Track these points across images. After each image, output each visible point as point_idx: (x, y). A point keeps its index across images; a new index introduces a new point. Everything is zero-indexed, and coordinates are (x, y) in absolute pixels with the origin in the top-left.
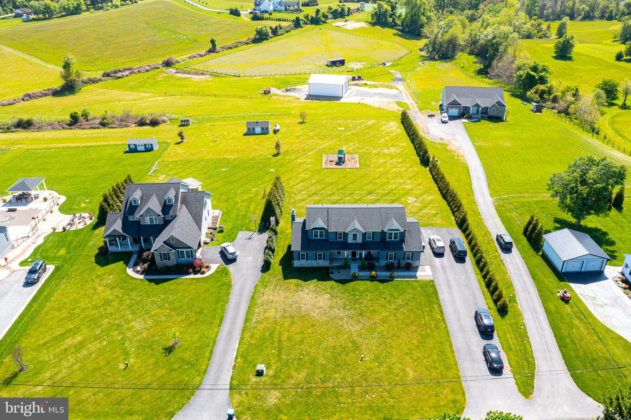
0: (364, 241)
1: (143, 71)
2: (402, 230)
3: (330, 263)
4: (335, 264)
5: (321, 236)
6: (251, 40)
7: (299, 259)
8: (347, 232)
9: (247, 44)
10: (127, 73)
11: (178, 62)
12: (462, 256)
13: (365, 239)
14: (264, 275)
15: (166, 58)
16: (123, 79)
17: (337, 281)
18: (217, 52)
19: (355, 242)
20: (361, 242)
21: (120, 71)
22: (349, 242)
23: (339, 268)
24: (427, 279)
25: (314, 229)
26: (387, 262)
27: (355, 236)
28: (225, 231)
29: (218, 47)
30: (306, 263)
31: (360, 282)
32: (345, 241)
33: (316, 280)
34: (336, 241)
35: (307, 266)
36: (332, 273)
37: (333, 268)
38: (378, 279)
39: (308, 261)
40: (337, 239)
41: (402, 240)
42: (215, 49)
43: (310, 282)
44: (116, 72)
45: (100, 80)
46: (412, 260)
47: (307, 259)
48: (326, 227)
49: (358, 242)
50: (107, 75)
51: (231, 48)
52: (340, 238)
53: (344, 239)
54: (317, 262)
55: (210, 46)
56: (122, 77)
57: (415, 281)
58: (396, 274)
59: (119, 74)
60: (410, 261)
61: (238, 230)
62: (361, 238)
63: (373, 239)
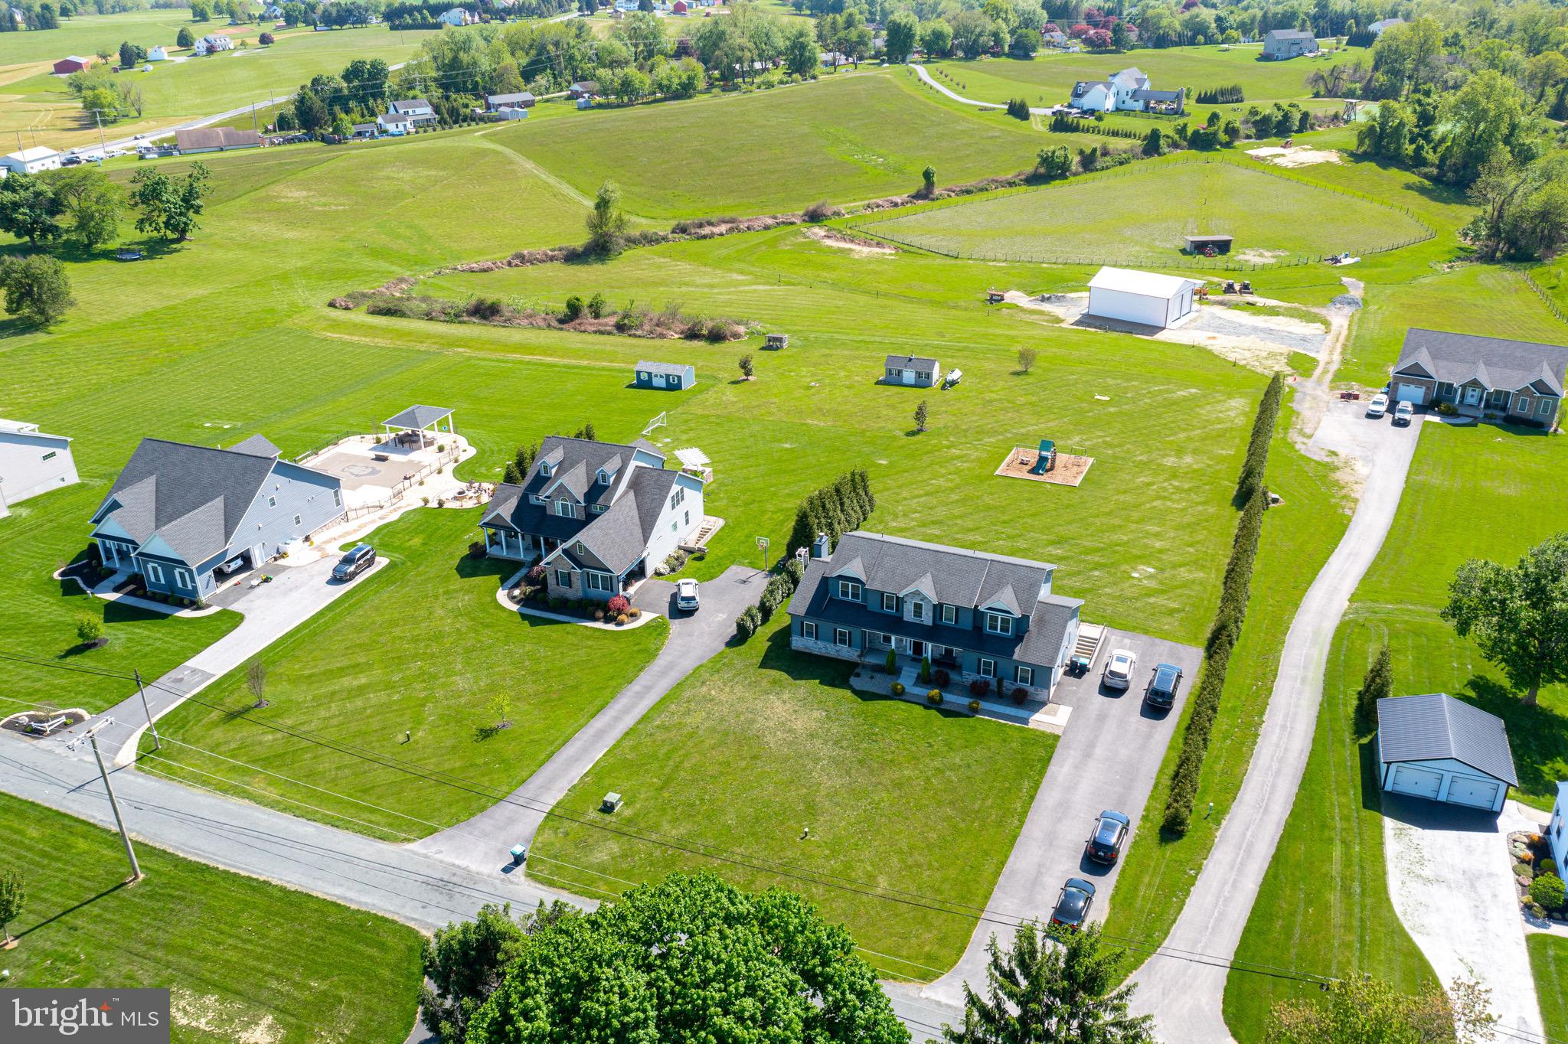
0: (938, 622)
1: (758, 228)
2: (1020, 616)
3: (860, 656)
4: (870, 660)
5: (855, 596)
6: (1023, 177)
7: (802, 635)
8: (902, 596)
9: (1011, 184)
10: (723, 228)
11: (837, 214)
12: (1159, 703)
13: (941, 620)
14: (728, 650)
15: (811, 206)
16: (712, 240)
17: (856, 692)
18: (933, 200)
19: (917, 620)
20: (931, 624)
21: (710, 224)
22: (905, 619)
23: (878, 669)
24: (1048, 731)
25: (840, 577)
26: (978, 677)
27: (918, 608)
28: (707, 558)
29: (937, 191)
30: (814, 646)
31: (902, 705)
32: (898, 615)
33: (818, 681)
34: (881, 611)
35: (816, 652)
36: (858, 675)
37: (864, 666)
38: (943, 707)
39: (818, 642)
40: (883, 607)
41: (1019, 638)
42: (931, 193)
43: (803, 682)
44: (701, 226)
45: (665, 239)
46: (1032, 684)
47: (817, 638)
48: (863, 578)
49: (925, 623)
50: (683, 230)
51: (968, 192)
52: (890, 607)
53: (897, 610)
54: (835, 648)
55: (922, 182)
56: (712, 236)
57: (1020, 729)
58: (984, 705)
59: (707, 230)
60: (1026, 686)
61: (733, 563)
62: (931, 614)
63: (956, 622)
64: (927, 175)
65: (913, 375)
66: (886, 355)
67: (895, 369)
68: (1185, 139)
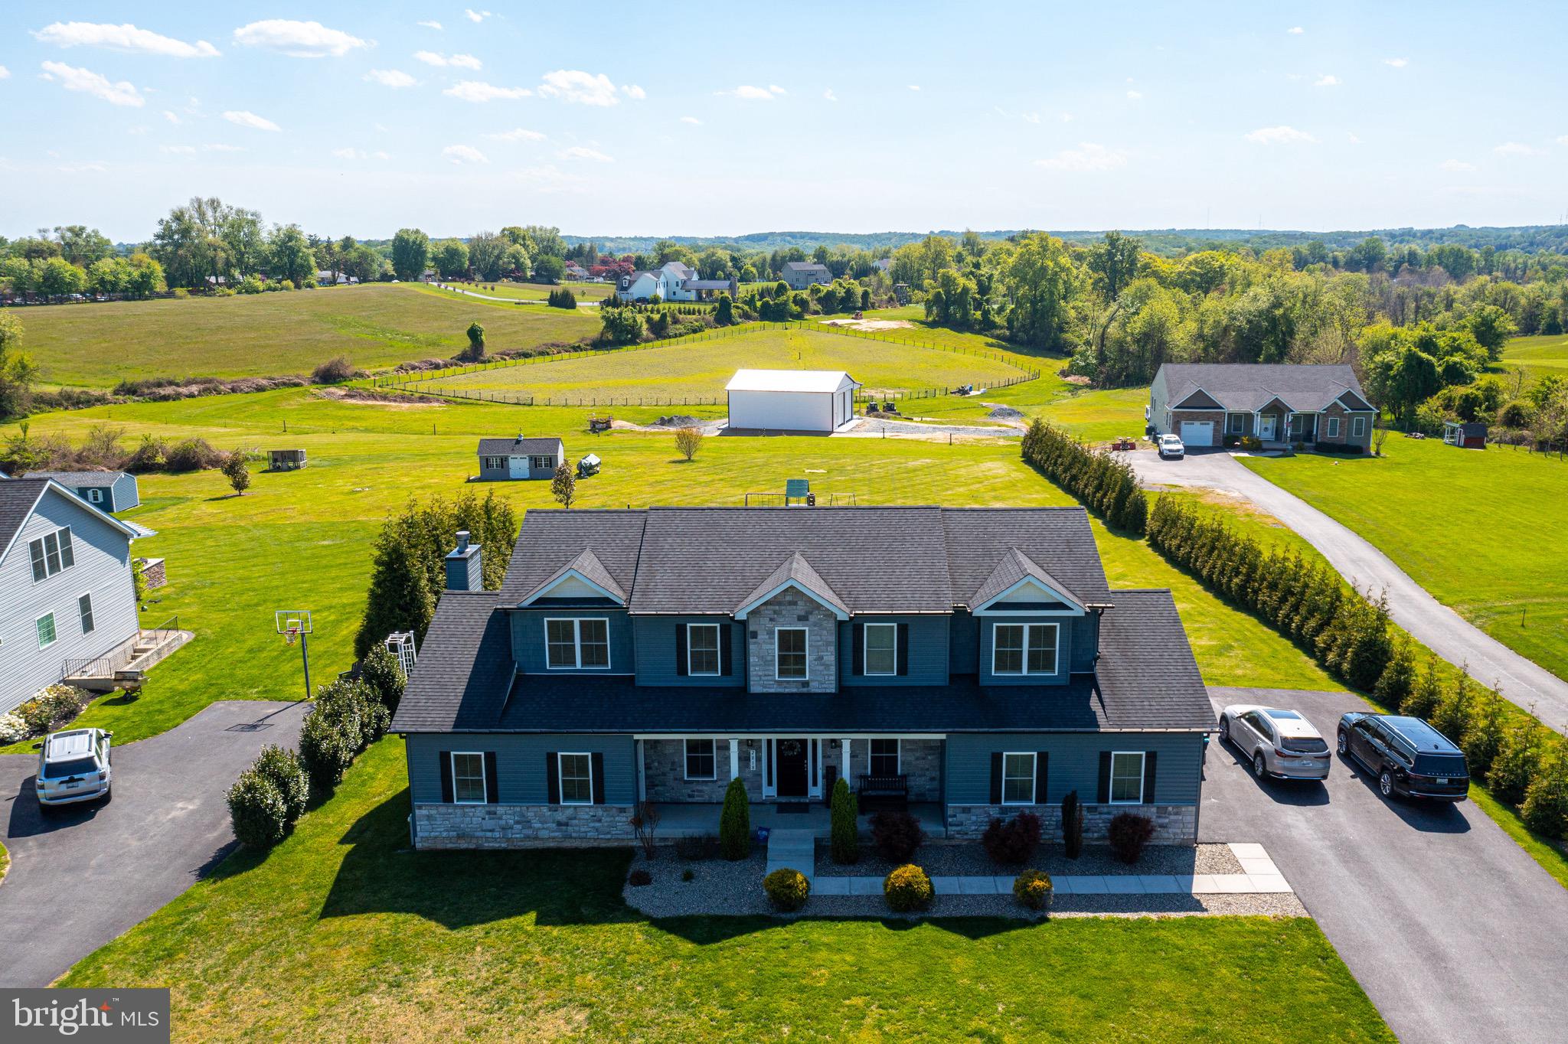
0: (852, 681)
1: (246, 390)
2: (1079, 609)
3: (638, 822)
4: (669, 830)
5: (593, 654)
6: (588, 342)
7: (447, 798)
8: (741, 616)
9: (576, 349)
10: (194, 389)
11: (361, 375)
12: (1442, 789)
13: (858, 669)
15: (323, 363)
16: (177, 402)
18: (484, 362)
19: (791, 685)
20: (832, 689)
21: (171, 383)
22: (755, 688)
23: (694, 851)
24: (1268, 914)
25: (545, 604)
26: (994, 812)
27: (792, 646)
29: (488, 352)
30: (489, 823)
31: (816, 932)
32: (730, 682)
33: (532, 916)
34: (678, 682)
35: (494, 842)
36: (642, 879)
37: (651, 852)
38: (938, 912)
39: (500, 809)
40: (682, 670)
41: (1083, 680)
42: (481, 354)
43: (478, 930)
44: (159, 385)
45: (101, 400)
46: (1149, 798)
47: (493, 798)
48: (618, 595)
49: (815, 688)
50: (129, 390)
51: (526, 355)
52: (704, 662)
53: (727, 670)
54: (560, 816)
55: (467, 343)
56: (177, 397)
57: (1190, 924)
58: (1057, 881)
59: (169, 390)
60: (1136, 806)
61: (217, 697)
62: (830, 657)
63: (903, 670)
64: (474, 334)
65: (525, 463)
66: (477, 440)
67: (495, 455)
68: (756, 311)
